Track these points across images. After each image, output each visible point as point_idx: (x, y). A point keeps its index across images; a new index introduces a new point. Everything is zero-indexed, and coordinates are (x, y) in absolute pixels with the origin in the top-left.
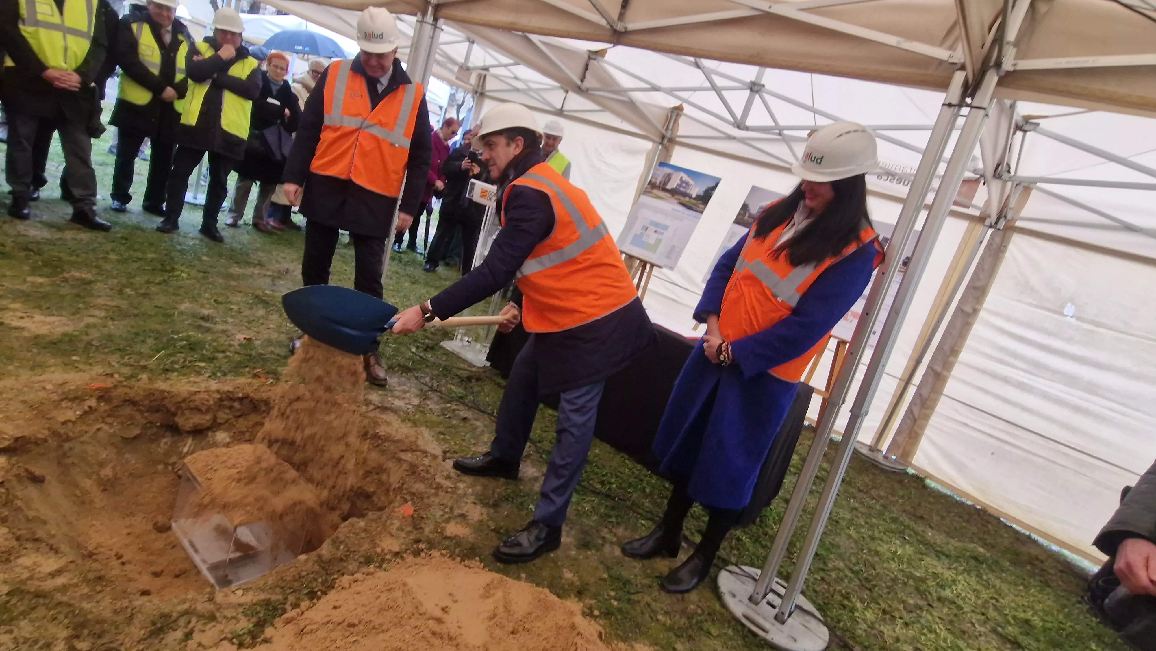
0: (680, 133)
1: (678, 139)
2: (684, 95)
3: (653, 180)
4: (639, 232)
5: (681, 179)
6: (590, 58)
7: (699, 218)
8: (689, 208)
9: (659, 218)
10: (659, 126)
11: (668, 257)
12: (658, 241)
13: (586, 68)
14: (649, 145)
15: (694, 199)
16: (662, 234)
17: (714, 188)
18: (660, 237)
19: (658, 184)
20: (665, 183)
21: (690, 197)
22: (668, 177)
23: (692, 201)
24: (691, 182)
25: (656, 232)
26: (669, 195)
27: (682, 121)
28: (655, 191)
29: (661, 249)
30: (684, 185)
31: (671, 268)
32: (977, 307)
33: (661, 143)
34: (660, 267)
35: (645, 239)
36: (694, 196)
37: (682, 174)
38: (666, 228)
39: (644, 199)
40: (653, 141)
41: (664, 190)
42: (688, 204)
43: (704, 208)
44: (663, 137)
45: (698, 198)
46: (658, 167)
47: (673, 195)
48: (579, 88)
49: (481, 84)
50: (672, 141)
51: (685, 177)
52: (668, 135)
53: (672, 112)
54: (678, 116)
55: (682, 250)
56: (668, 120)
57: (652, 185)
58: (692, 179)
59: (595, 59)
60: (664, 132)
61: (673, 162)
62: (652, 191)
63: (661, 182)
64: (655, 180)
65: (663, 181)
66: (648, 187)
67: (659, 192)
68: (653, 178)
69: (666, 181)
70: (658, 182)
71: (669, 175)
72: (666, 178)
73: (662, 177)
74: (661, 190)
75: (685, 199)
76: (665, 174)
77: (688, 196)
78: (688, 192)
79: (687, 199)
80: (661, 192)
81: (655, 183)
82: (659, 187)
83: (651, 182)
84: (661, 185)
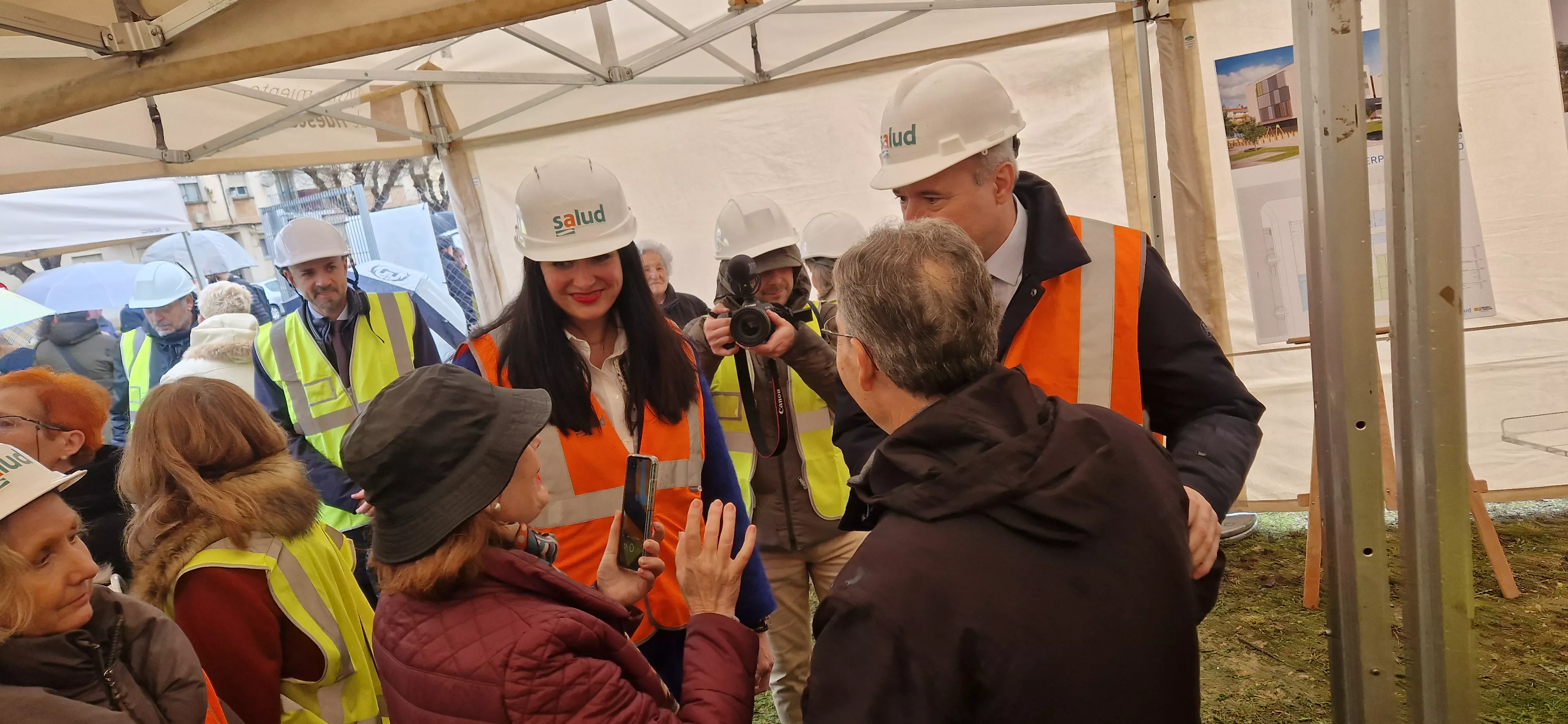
3: (1236, 118)
19: (1258, 120)
20: (1281, 107)
28: (1266, 142)
49: (436, 121)
62: (1257, 146)
63: (1263, 112)
64: (1239, 115)
65: (1268, 103)
66: (1235, 139)
67: (1279, 137)
68: (1230, 110)
69: (1277, 101)
70: (1254, 114)
71: (1273, 81)
72: (1271, 93)
73: (1258, 96)
74: (1279, 132)
75: (1375, 118)
76: (1259, 85)
77: (1379, 107)
78: (1371, 96)
79: (1381, 116)
80: (1285, 135)
81: (1247, 123)
82: (1267, 125)
83: (1235, 126)
84: (1268, 120)
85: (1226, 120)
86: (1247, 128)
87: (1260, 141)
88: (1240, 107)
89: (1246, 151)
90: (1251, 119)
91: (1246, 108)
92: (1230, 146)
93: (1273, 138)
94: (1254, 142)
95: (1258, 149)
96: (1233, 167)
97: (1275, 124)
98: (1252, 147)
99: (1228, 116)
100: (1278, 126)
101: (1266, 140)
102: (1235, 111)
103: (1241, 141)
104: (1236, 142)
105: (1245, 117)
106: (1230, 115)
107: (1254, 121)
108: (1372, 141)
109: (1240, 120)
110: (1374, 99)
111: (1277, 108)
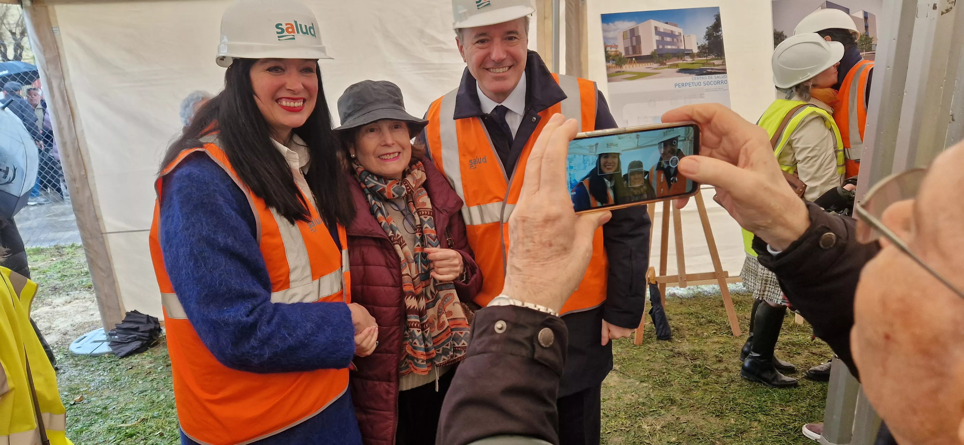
3: (612, 51)
5: (658, 32)
7: (726, 82)
8: (701, 72)
15: (698, 55)
17: (717, 26)
19: (623, 54)
20: (636, 48)
21: (690, 54)
22: (635, 36)
23: (697, 59)
24: (677, 30)
26: (655, 65)
28: (627, 68)
30: (668, 39)
36: (696, 51)
37: (654, 23)
41: (641, 59)
42: (696, 67)
43: (724, 64)
45: (704, 51)
47: (662, 64)
51: (663, 27)
58: (676, 25)
62: (623, 70)
63: (626, 49)
64: (613, 49)
65: (629, 45)
66: (610, 64)
67: (634, 66)
68: (608, 46)
69: (634, 44)
70: (621, 50)
71: (633, 32)
72: (631, 38)
73: (624, 39)
74: (634, 62)
75: (685, 60)
76: (625, 33)
77: (687, 54)
78: (683, 48)
79: (688, 60)
80: (638, 65)
81: (617, 55)
82: (628, 58)
83: (611, 56)
84: (629, 54)
85: (606, 52)
86: (617, 58)
87: (624, 67)
88: (614, 45)
89: (616, 72)
90: (620, 53)
91: (617, 46)
92: (608, 68)
93: (631, 66)
94: (621, 67)
95: (623, 72)
96: (609, 81)
97: (632, 58)
98: (619, 69)
99: (607, 50)
100: (634, 59)
101: (628, 66)
102: (611, 47)
103: (614, 65)
104: (611, 66)
105: (616, 51)
106: (608, 49)
107: (621, 54)
108: (680, 74)
109: (614, 53)
110: (685, 50)
111: (634, 48)
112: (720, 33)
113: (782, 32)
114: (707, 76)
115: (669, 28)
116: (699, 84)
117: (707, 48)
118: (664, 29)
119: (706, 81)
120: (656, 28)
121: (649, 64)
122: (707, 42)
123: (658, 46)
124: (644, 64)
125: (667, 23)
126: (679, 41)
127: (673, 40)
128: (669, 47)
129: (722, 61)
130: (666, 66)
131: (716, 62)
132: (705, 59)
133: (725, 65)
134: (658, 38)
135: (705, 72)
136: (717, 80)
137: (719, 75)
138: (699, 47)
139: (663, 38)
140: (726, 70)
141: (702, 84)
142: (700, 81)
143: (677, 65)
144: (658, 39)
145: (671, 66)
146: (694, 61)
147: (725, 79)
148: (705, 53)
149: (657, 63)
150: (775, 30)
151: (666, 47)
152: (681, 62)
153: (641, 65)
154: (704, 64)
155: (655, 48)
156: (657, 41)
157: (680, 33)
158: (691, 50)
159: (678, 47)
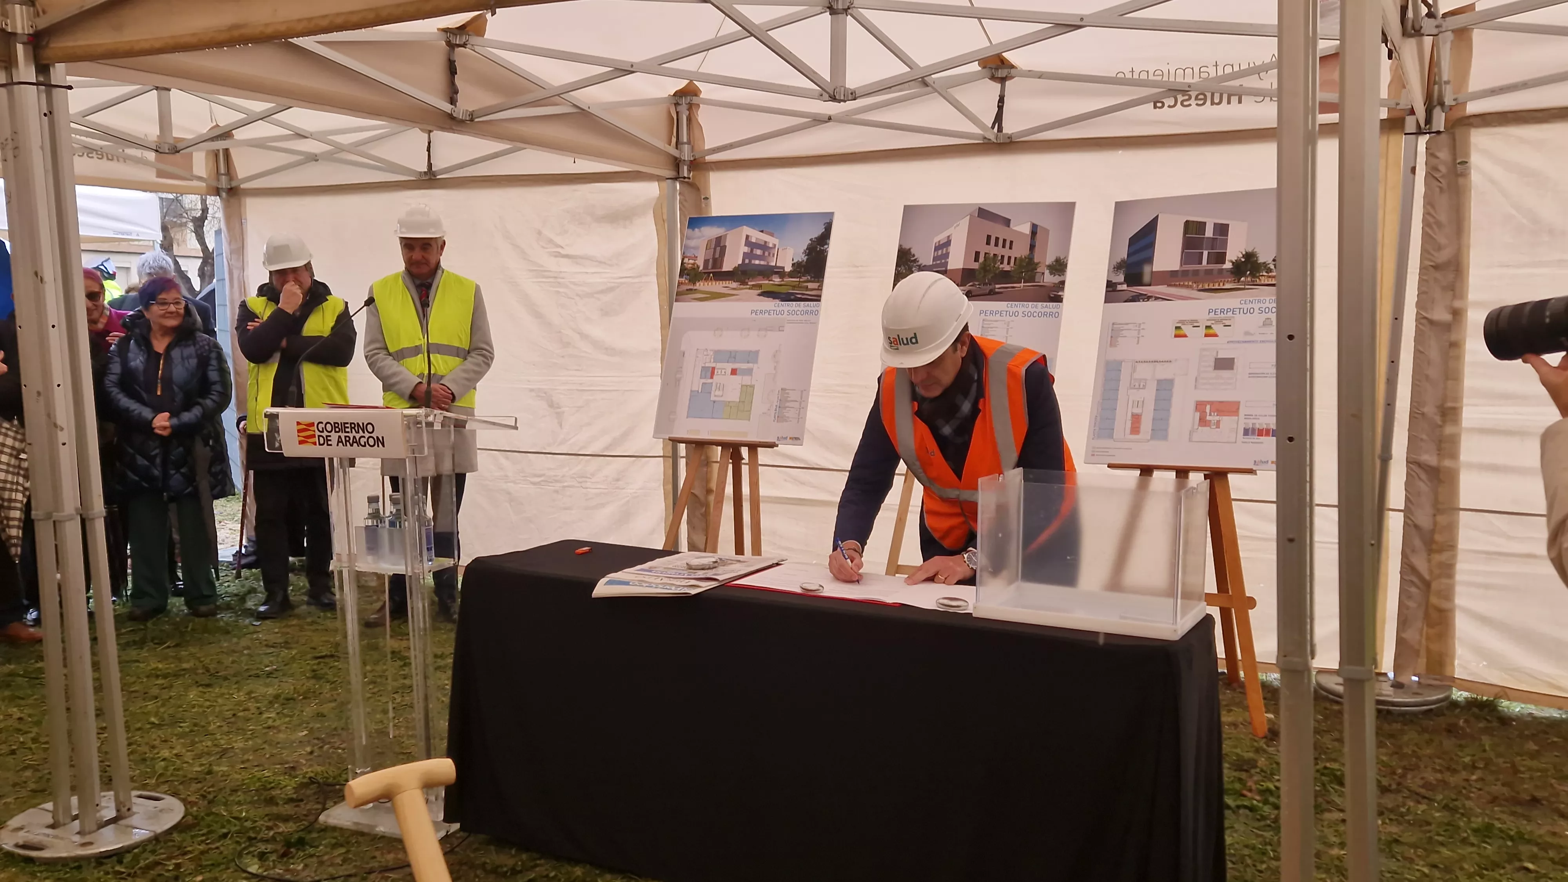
0: (708, 146)
1: (709, 158)
2: (689, 64)
3: (689, 262)
4: (697, 387)
5: (748, 243)
6: (451, 46)
7: (817, 313)
8: (787, 298)
9: (732, 341)
10: (660, 143)
11: (780, 418)
12: (747, 391)
13: (452, 69)
14: (650, 190)
15: (791, 274)
16: (749, 372)
17: (825, 237)
18: (747, 380)
19: (701, 268)
20: (718, 261)
21: (781, 273)
22: (719, 245)
23: (788, 280)
24: (771, 241)
25: (734, 372)
26: (734, 285)
27: (703, 115)
28: (701, 285)
29: (760, 405)
30: (759, 252)
31: (796, 440)
32: (1457, 304)
33: (675, 179)
34: (772, 445)
35: (715, 395)
36: (788, 268)
37: (746, 230)
38: (752, 356)
39: (684, 309)
40: (659, 178)
42: (783, 290)
43: (820, 288)
44: (677, 163)
45: (799, 269)
46: (687, 231)
47: (744, 283)
48: (451, 117)
49: (223, 170)
50: (697, 165)
51: (756, 235)
52: (686, 154)
53: (677, 104)
54: (691, 107)
55: (804, 392)
56: (674, 124)
57: (690, 274)
58: (772, 235)
59: (464, 45)
60: (676, 153)
61: (716, 209)
62: (695, 288)
63: (706, 262)
64: (692, 261)
65: (710, 257)
66: (683, 280)
67: (710, 284)
68: (686, 257)
69: (717, 256)
70: (700, 263)
71: (719, 240)
72: (715, 249)
73: (706, 250)
74: (711, 279)
75: (772, 281)
76: (709, 241)
77: (777, 273)
78: (773, 264)
79: (775, 280)
80: (714, 283)
81: (694, 269)
82: (705, 273)
83: (686, 269)
84: (708, 269)
85: (682, 264)
86: (693, 273)
87: (698, 284)
88: (694, 256)
90: (697, 266)
91: (697, 257)
92: (680, 284)
93: (706, 284)
94: (694, 284)
95: (695, 290)
96: (678, 300)
97: (710, 273)
98: (693, 287)
99: (684, 260)
101: (702, 284)
102: (689, 259)
103: (687, 281)
104: (683, 282)
105: (694, 264)
106: (686, 260)
107: (699, 268)
108: (762, 297)
109: (690, 266)
110: (776, 267)
111: (715, 260)
112: (826, 246)
113: (910, 249)
114: (794, 303)
115: (764, 237)
116: (781, 313)
117: (804, 266)
118: (757, 239)
119: (792, 309)
120: (747, 237)
121: (727, 282)
122: (805, 259)
123: (743, 260)
124: (721, 282)
125: (762, 231)
126: (771, 255)
127: (764, 253)
128: (757, 262)
129: (818, 284)
130: (748, 286)
131: (811, 285)
132: (798, 280)
133: (821, 290)
134: (747, 249)
135: (792, 297)
136: (805, 309)
137: (809, 303)
138: (793, 265)
139: (752, 251)
140: (820, 296)
141: (786, 313)
142: (781, 308)
143: (760, 286)
144: (746, 251)
145: (753, 287)
146: (783, 283)
147: (817, 308)
148: (799, 272)
149: (737, 281)
150: (900, 246)
151: (753, 262)
152: (767, 282)
153: (717, 283)
154: (794, 287)
155: (740, 262)
156: (744, 253)
157: (775, 245)
158: (783, 268)
159: (768, 263)
